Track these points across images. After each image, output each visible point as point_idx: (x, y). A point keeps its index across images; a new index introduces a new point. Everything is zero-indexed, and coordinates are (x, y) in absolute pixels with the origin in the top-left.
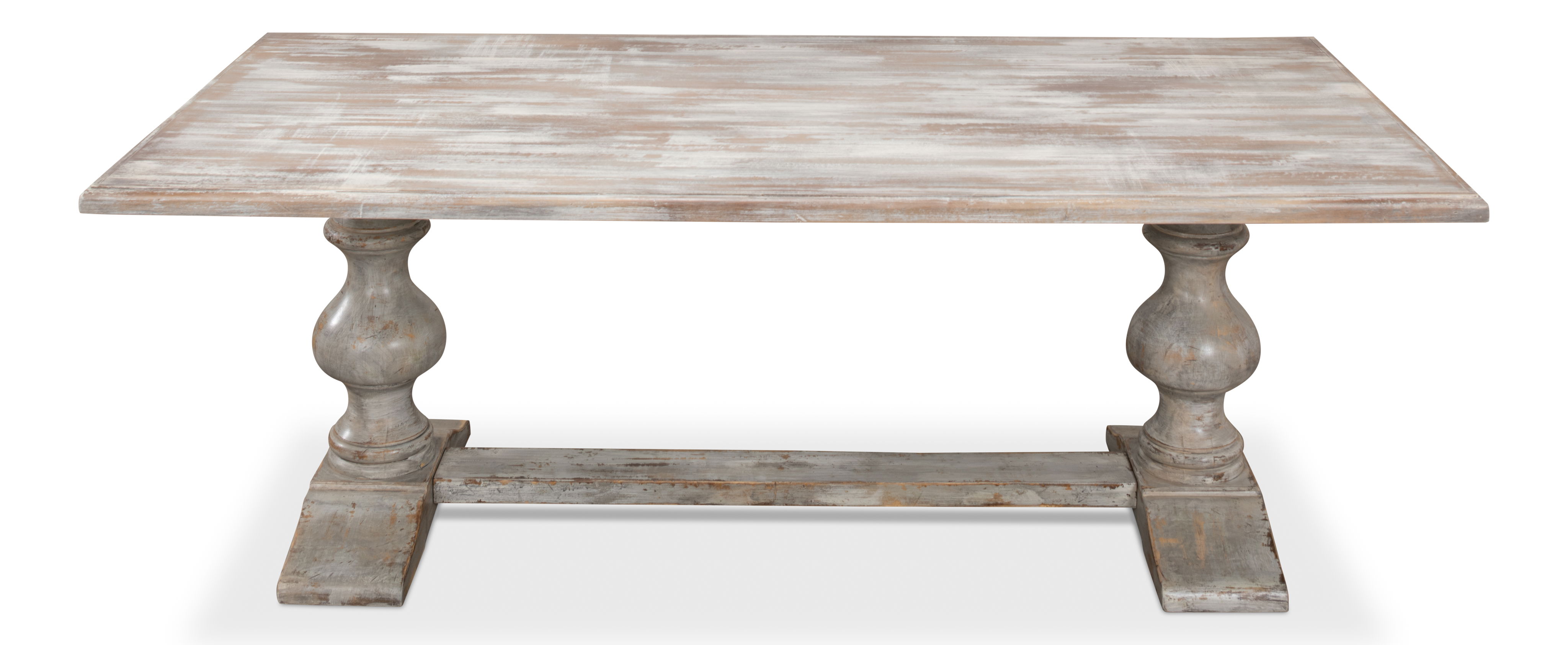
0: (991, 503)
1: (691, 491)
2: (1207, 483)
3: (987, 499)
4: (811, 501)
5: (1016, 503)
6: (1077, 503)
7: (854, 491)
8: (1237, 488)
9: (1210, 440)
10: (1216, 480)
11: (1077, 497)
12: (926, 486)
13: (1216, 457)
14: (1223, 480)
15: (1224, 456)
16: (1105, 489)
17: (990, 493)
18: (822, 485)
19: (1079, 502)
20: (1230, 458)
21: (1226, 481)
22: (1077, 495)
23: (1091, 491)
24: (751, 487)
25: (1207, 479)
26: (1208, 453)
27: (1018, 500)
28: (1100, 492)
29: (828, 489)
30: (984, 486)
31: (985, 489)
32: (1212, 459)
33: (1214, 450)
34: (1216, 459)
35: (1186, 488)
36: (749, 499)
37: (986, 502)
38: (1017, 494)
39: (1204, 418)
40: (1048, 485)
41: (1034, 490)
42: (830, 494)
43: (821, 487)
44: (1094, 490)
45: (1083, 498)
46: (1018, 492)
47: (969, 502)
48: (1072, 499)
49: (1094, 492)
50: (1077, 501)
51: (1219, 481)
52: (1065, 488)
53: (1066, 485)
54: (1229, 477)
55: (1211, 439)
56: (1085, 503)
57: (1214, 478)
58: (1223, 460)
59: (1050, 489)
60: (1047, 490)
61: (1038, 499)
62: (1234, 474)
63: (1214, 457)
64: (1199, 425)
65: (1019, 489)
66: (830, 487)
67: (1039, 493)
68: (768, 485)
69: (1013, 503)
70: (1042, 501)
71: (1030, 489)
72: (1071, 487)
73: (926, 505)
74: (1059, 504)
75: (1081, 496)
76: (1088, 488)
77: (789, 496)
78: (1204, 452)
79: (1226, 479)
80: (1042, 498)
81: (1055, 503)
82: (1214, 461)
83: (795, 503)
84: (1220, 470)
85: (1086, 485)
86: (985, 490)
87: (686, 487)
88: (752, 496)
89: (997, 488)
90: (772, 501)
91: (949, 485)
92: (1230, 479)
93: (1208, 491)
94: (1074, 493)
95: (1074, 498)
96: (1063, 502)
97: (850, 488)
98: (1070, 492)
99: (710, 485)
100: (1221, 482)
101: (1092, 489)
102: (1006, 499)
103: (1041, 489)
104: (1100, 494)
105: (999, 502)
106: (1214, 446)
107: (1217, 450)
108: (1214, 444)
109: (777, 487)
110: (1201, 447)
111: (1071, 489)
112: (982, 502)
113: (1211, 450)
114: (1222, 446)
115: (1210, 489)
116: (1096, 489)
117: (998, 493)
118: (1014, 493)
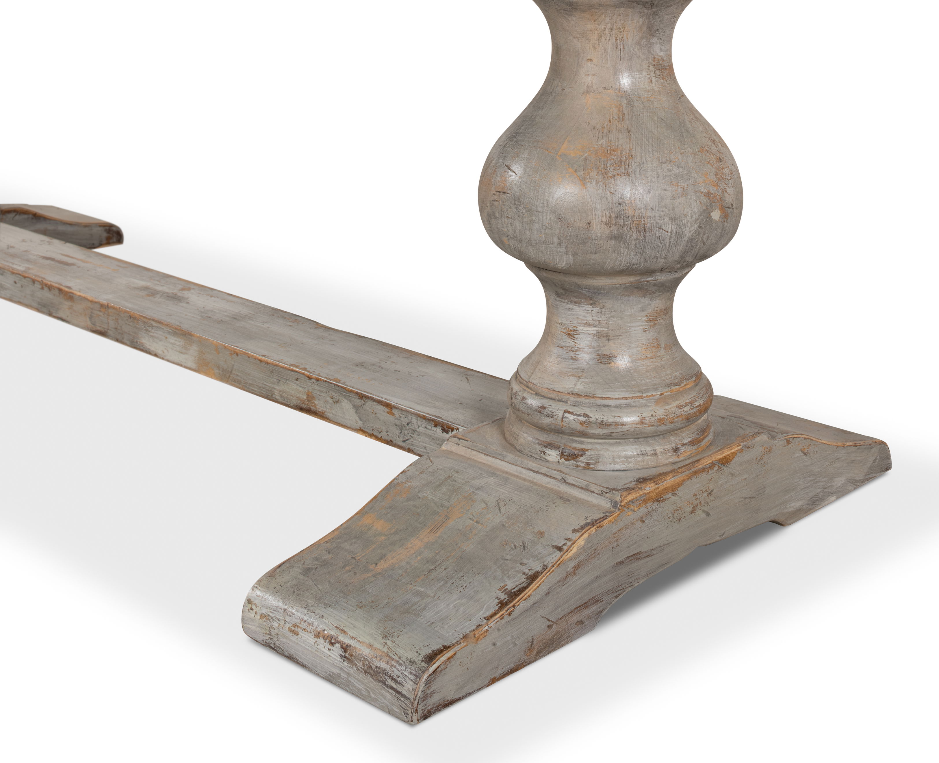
0: (304, 406)
1: (46, 295)
2: (549, 458)
3: (299, 398)
4: (137, 342)
5: (330, 416)
6: (401, 444)
7: (172, 339)
8: (583, 484)
9: (575, 379)
10: (566, 460)
11: (401, 432)
12: (237, 355)
13: (569, 412)
14: (582, 465)
15: (587, 416)
16: (435, 429)
17: (302, 389)
18: (145, 320)
19: (404, 441)
20: (601, 424)
21: (588, 466)
22: (401, 428)
23: (419, 426)
24: (89, 304)
25: (548, 451)
26: (559, 401)
27: (333, 412)
28: (430, 432)
29: (150, 329)
30: (296, 375)
31: (297, 379)
32: (560, 414)
33: (572, 399)
34: (566, 415)
35: (510, 456)
36: (89, 323)
37: (299, 403)
38: (331, 401)
39: (579, 334)
40: (368, 398)
41: (350, 401)
42: (152, 336)
43: (145, 323)
44: (421, 427)
45: (409, 437)
46: (332, 398)
47: (281, 396)
48: (394, 433)
49: (421, 429)
50: (401, 439)
51: (573, 462)
52: (386, 409)
53: (388, 405)
54: (597, 462)
55: (580, 377)
56: (411, 447)
57: (562, 453)
58: (582, 423)
59: (369, 403)
60: (365, 407)
61: (351, 416)
62: (615, 463)
63: (565, 411)
64: (567, 345)
65: (334, 394)
66: (152, 327)
67: (356, 408)
68: (102, 306)
69: (328, 414)
70: (360, 424)
71: (345, 397)
72: (394, 411)
73: (238, 385)
74: (379, 436)
75: (406, 432)
76: (414, 420)
77: (119, 328)
78: (553, 396)
79: (589, 464)
80: (360, 419)
81: (375, 433)
82: (563, 418)
83: (125, 341)
84: (581, 443)
85: (413, 414)
86: (297, 382)
87: (42, 288)
88: (91, 318)
89: (309, 383)
90: (106, 330)
91: (261, 361)
92: (599, 468)
93: (537, 472)
94: (398, 422)
95: (398, 432)
96: (384, 435)
97: (169, 332)
98: (391, 418)
99: (60, 290)
100: (577, 466)
101: (419, 423)
102: (320, 405)
103: (358, 402)
104: (429, 436)
105: (313, 408)
106: (576, 391)
107: (578, 399)
108: (580, 387)
109: (110, 310)
110: (552, 387)
111: (393, 414)
112: (294, 401)
113: (566, 397)
114: (594, 397)
115: (544, 470)
116: (424, 425)
117: (311, 392)
118: (328, 399)
